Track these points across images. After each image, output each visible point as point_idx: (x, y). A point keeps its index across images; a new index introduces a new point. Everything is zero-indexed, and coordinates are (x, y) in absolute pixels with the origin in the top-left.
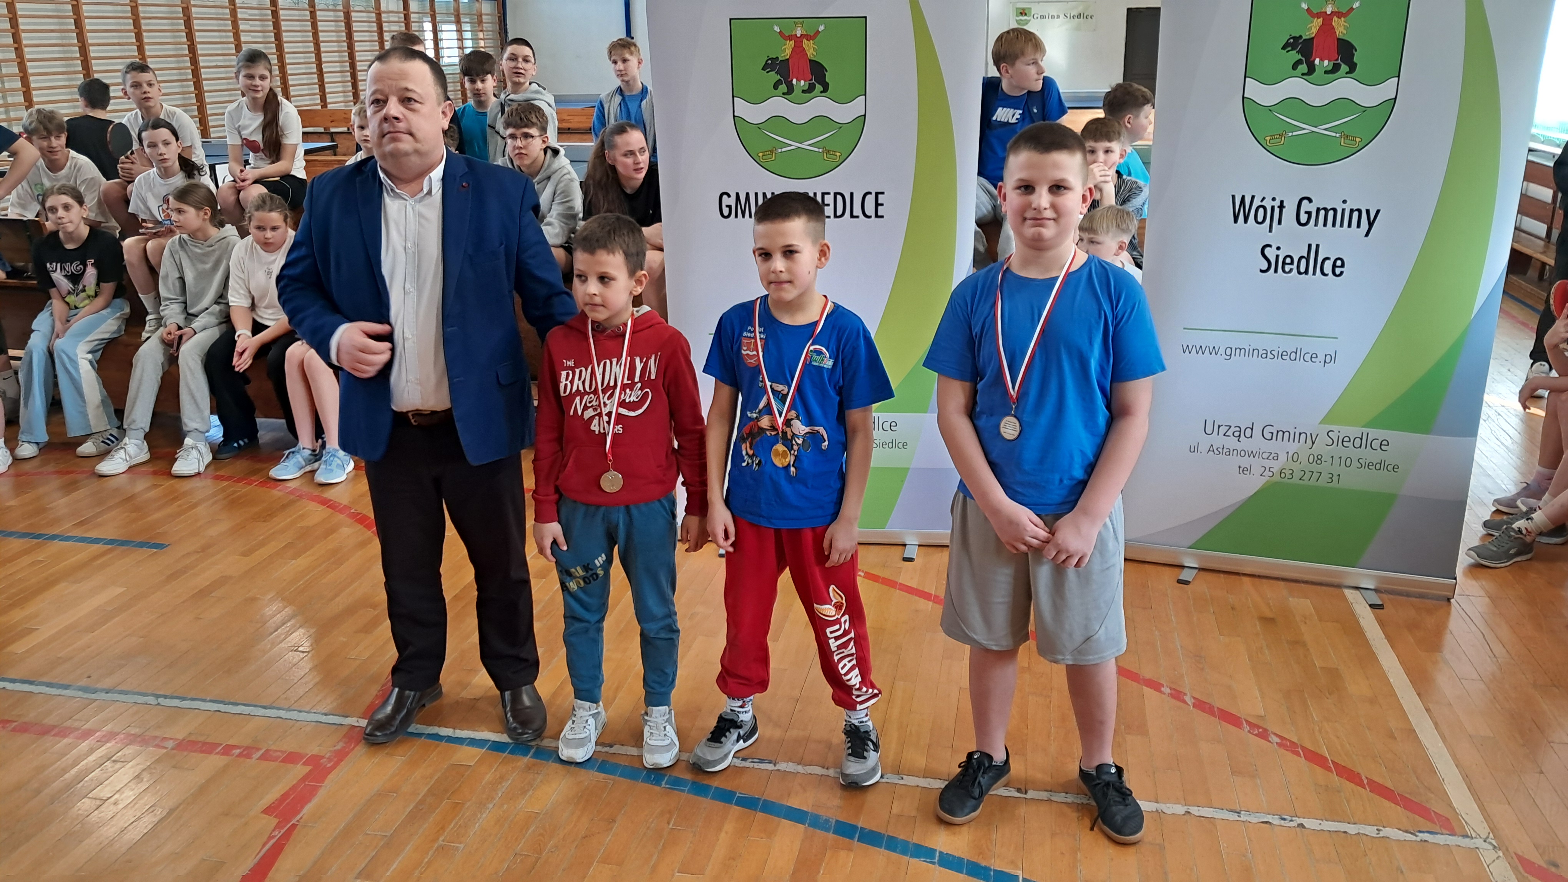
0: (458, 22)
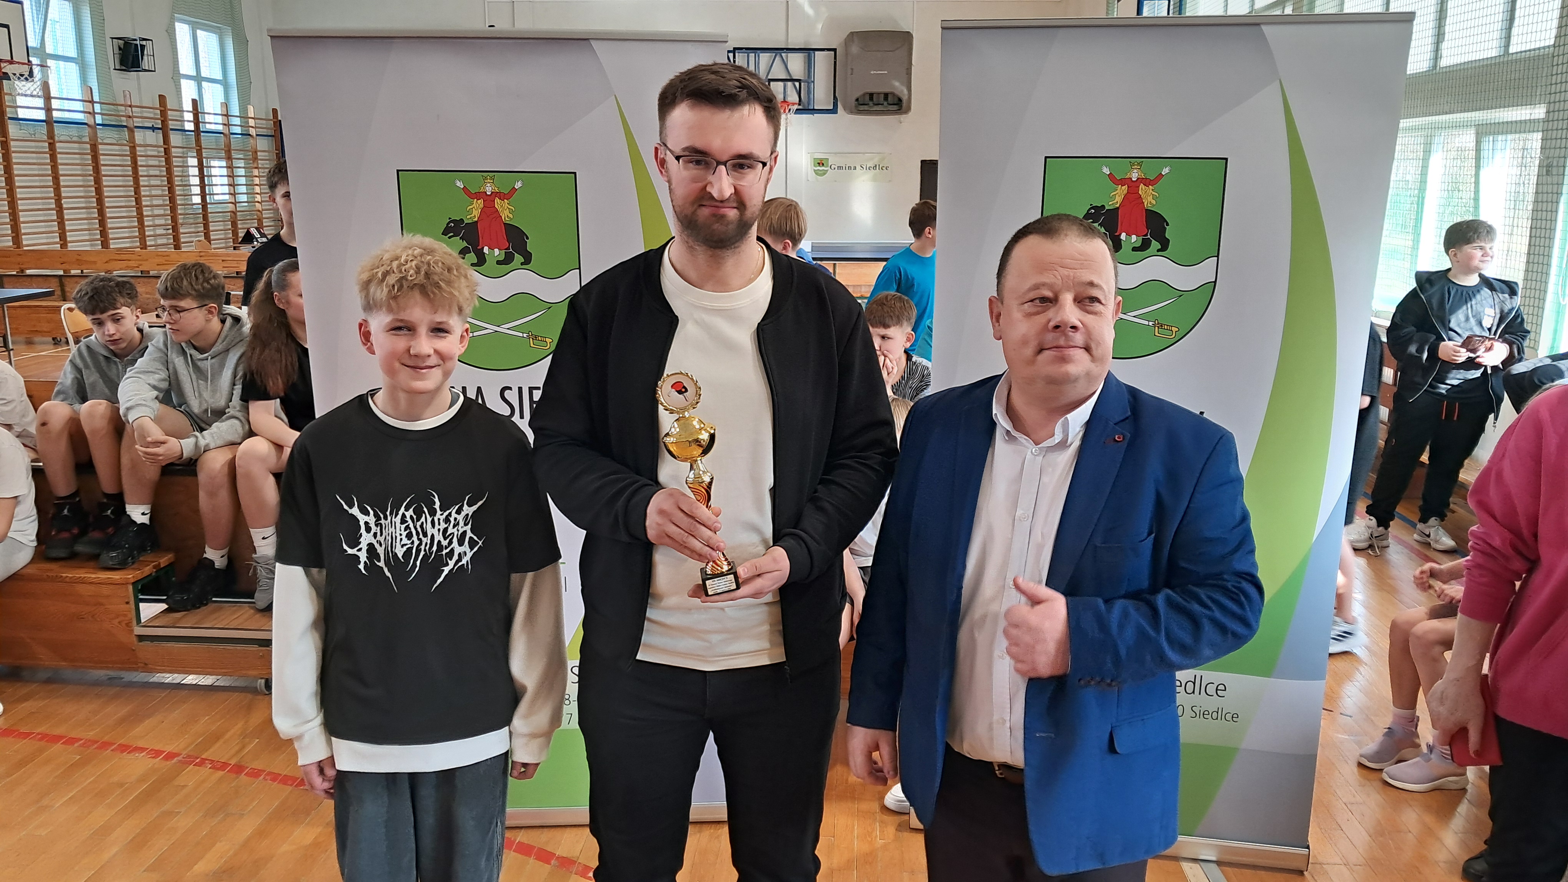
0: (229, 158)
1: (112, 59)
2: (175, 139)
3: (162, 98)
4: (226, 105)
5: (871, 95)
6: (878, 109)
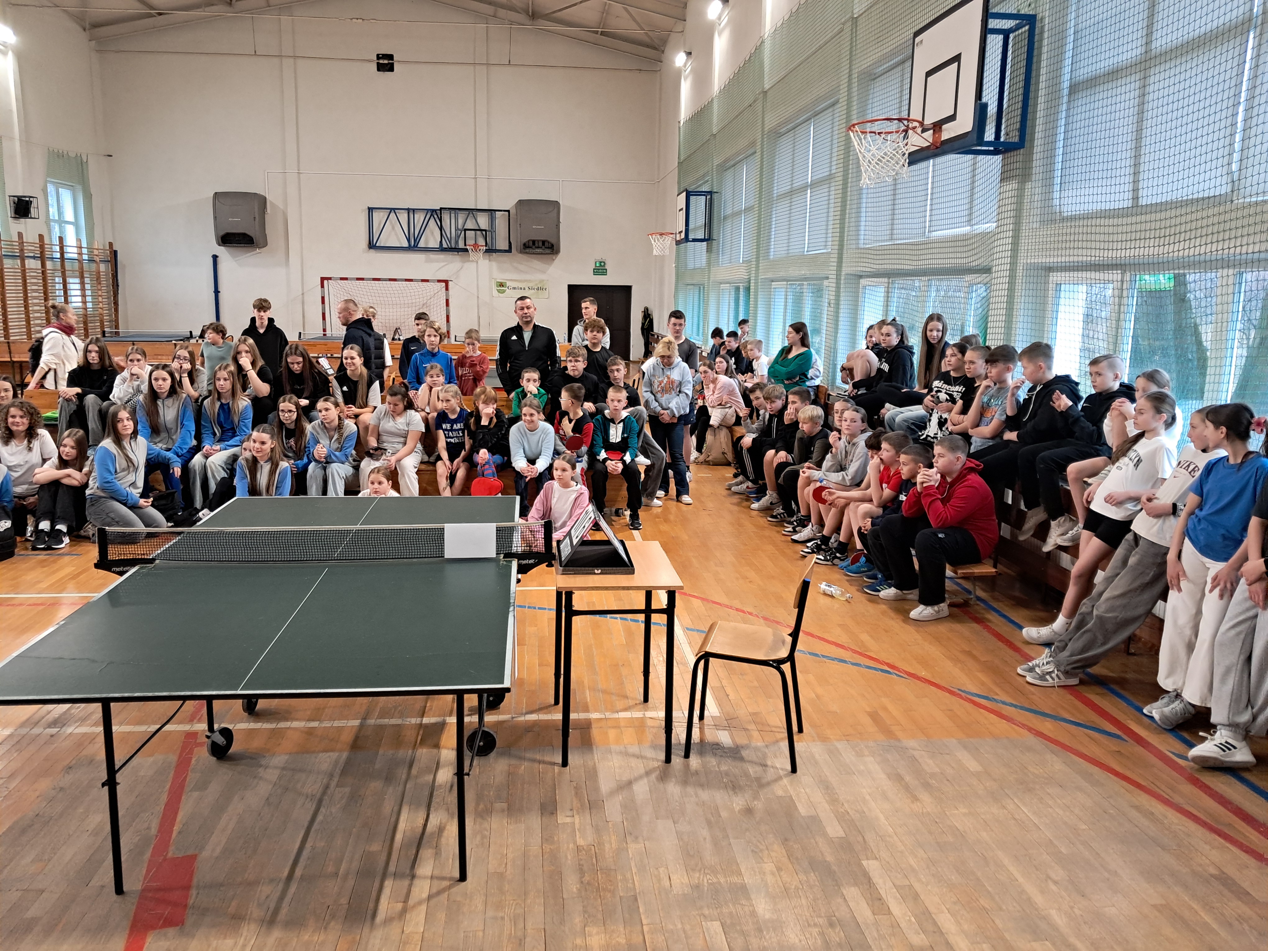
0: (82, 277)
1: (9, 210)
2: (49, 265)
3: (41, 237)
4: (79, 240)
5: (534, 242)
6: (538, 250)
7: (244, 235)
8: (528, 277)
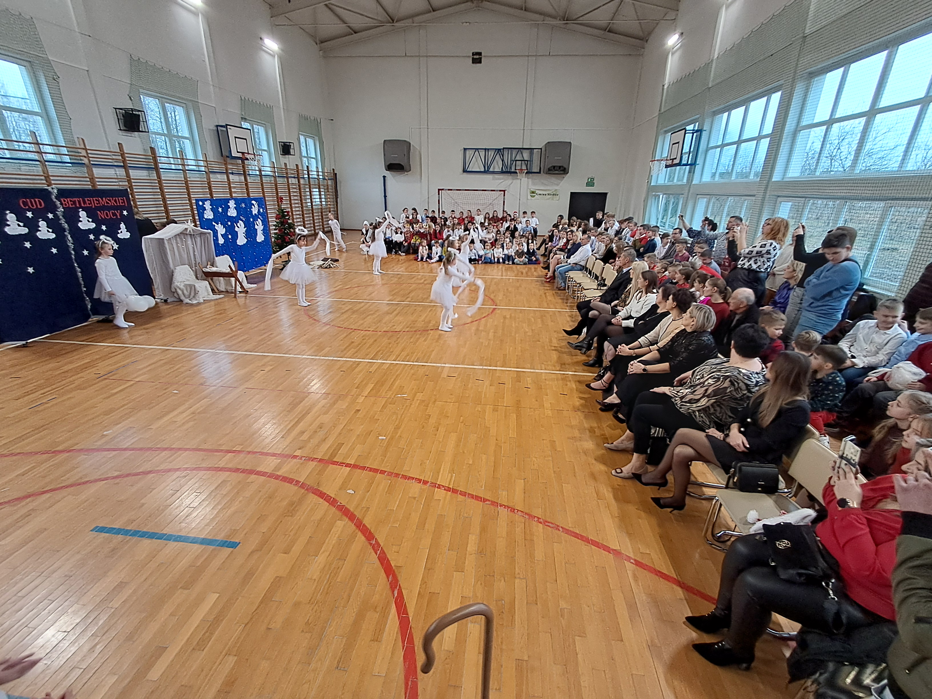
0: (319, 188)
1: (280, 151)
2: (302, 181)
3: (297, 165)
4: (317, 167)
5: (554, 167)
6: (557, 172)
7: (400, 164)
8: (548, 188)
